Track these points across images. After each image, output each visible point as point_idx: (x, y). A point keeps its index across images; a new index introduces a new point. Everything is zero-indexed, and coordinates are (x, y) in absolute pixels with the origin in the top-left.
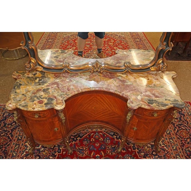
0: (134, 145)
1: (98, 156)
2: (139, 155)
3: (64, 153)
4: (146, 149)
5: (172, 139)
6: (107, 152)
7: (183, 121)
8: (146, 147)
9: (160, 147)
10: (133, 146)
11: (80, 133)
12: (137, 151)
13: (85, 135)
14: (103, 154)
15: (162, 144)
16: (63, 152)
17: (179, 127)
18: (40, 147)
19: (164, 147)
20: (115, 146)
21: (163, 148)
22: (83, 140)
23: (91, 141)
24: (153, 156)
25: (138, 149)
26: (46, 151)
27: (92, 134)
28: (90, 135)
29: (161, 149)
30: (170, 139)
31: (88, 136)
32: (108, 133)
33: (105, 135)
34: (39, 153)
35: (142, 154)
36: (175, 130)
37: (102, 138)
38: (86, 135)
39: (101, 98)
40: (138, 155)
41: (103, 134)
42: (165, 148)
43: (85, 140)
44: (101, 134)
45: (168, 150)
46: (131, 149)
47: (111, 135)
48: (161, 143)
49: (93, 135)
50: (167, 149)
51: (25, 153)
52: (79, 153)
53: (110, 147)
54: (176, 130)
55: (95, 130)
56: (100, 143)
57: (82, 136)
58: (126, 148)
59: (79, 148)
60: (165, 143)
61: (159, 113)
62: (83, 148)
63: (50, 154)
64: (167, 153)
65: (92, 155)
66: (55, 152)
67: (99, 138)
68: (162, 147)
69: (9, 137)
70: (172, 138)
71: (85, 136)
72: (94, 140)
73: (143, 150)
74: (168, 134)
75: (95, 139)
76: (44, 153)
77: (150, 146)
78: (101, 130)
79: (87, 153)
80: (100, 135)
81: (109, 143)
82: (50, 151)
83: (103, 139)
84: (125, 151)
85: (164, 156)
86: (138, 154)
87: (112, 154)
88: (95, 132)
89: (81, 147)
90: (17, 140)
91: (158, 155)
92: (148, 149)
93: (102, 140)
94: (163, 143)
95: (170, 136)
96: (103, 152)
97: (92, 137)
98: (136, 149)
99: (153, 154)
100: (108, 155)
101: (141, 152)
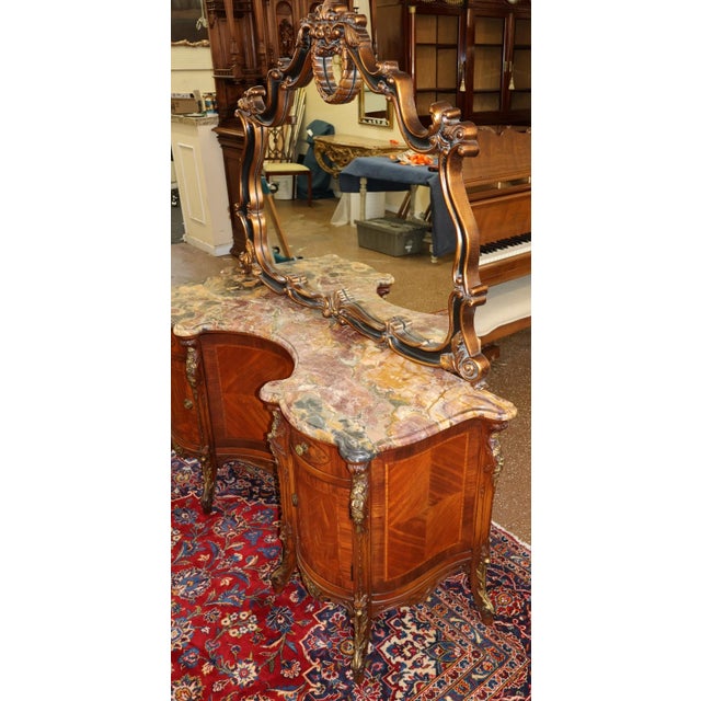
0: (336, 610)
2: (310, 637)
4: (346, 645)
6: (264, 568)
9: (389, 679)
10: (331, 608)
12: (319, 627)
14: (250, 564)
15: (405, 682)
19: (401, 689)
21: (393, 689)
24: (334, 675)
25: (330, 625)
26: (186, 476)
29: (384, 686)
30: (450, 693)
35: (320, 643)
40: (306, 637)
42: (399, 695)
46: (315, 610)
48: (405, 675)
52: (220, 523)
59: (234, 516)
60: (419, 685)
65: (233, 546)
68: (397, 685)
73: (338, 640)
84: (295, 601)
86: (309, 633)
87: (265, 579)
89: (239, 517)
94: (414, 681)
95: (465, 690)
96: (258, 561)
98: (325, 622)
99: (342, 671)
100: (254, 574)
101: (325, 638)
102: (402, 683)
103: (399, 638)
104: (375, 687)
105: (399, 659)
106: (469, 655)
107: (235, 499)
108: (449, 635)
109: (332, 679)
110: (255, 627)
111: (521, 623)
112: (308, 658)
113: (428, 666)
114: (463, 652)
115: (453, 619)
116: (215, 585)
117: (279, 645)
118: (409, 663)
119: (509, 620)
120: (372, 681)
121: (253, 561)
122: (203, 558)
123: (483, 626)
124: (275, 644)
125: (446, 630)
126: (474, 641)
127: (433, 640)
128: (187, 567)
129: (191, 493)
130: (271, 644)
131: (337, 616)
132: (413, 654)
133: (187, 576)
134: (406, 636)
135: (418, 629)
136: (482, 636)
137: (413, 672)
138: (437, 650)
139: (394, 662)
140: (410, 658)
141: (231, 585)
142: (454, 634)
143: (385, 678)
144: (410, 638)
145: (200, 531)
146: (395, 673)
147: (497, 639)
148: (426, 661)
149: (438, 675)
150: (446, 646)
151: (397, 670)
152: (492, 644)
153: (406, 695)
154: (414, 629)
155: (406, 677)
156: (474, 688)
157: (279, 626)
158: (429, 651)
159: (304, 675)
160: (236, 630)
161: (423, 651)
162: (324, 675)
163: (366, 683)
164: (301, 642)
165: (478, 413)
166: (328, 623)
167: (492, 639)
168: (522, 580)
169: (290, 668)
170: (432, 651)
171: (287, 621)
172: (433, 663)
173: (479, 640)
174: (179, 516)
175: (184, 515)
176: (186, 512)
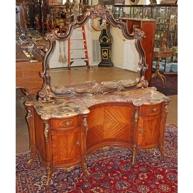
2: (151, 165)
3: (81, 181)
5: (171, 149)
7: (174, 137)
8: (154, 160)
13: (93, 164)
14: (119, 172)
16: (79, 181)
17: (173, 142)
20: (127, 165)
22: (94, 168)
23: (102, 166)
24: (163, 164)
25: (147, 162)
27: (100, 162)
28: (99, 163)
30: (170, 150)
32: (115, 158)
33: (113, 160)
34: (55, 187)
35: (153, 164)
36: (170, 144)
39: (109, 111)
42: (169, 156)
43: (96, 167)
44: (109, 160)
45: (172, 157)
46: (142, 163)
47: (118, 158)
49: (102, 162)
51: (38, 192)
52: (96, 178)
53: (123, 166)
54: (172, 143)
55: (101, 158)
56: (112, 166)
57: (91, 166)
59: (94, 174)
62: (97, 173)
63: (66, 185)
64: (173, 159)
66: (71, 183)
67: (109, 163)
74: (167, 147)
75: (105, 164)
76: (60, 186)
77: (157, 158)
78: (107, 158)
79: (104, 175)
81: (120, 164)
82: (65, 183)
84: (138, 166)
85: (171, 161)
87: (127, 170)
88: (102, 160)
91: (166, 162)
92: (156, 160)
93: (112, 164)
95: (169, 148)
97: (101, 164)
101: (151, 163)
110: (145, 174)
112: (157, 166)
116: (126, 180)
122: (112, 182)
129: (74, 184)
130: (151, 171)
131: (145, 160)
132: (159, 152)
133: (119, 186)
139: (160, 155)
141: (127, 177)
145: (97, 182)
159: (162, 168)
160: (145, 177)
164: (152, 167)
169: (160, 170)
171: (144, 168)
174: (85, 187)
175: (86, 186)
176: (85, 185)
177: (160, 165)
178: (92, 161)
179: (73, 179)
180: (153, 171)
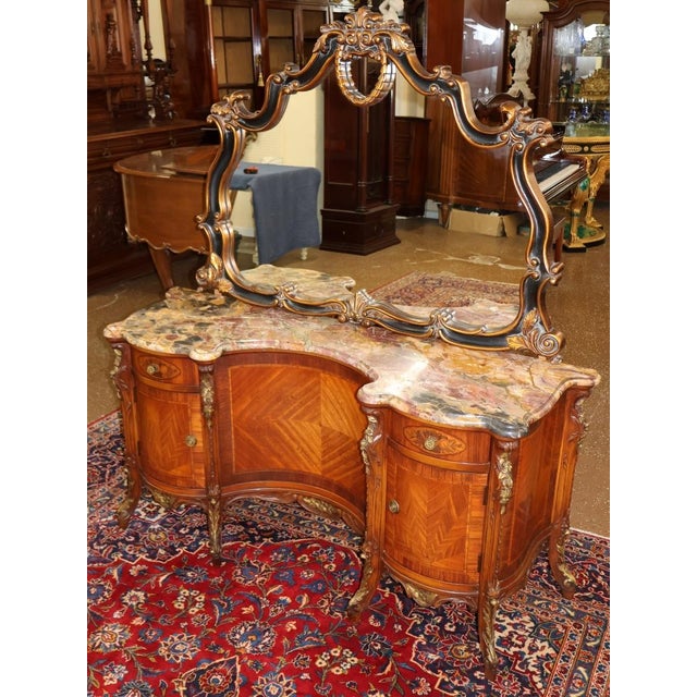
0: (424, 623)
1: (284, 601)
2: (417, 654)
3: (203, 555)
4: (457, 651)
5: (589, 666)
6: (322, 603)
8: (463, 648)
9: (517, 668)
10: (419, 623)
11: (282, 531)
12: (420, 643)
13: (293, 538)
14: (304, 603)
15: (534, 666)
16: (200, 552)
18: (153, 520)
19: (534, 673)
21: (528, 675)
22: (278, 548)
23: (299, 559)
24: (465, 680)
25: (428, 638)
26: (161, 535)
27: (315, 545)
28: (308, 545)
29: (518, 675)
30: (579, 664)
31: (298, 546)
33: (352, 563)
34: (143, 532)
35: (431, 656)
37: (334, 565)
38: (294, 541)
41: (347, 557)
42: (536, 679)
43: (284, 550)
44: (343, 554)
45: (539, 690)
46: (405, 627)
48: (530, 661)
49: (317, 549)
50: (540, 685)
51: (110, 518)
52: (239, 572)
53: (340, 595)
55: (332, 538)
56: (318, 575)
57: (282, 539)
58: (391, 619)
59: (249, 562)
60: (547, 665)
61: (444, 443)
62: (261, 565)
63: (165, 543)
65: (271, 591)
66: (182, 545)
67: (326, 563)
68: (528, 671)
69: (103, 474)
70: (592, 664)
71: (289, 541)
72: (307, 560)
73: (446, 649)
74: (586, 648)
75: (312, 559)
76: (153, 537)
78: (350, 547)
79: (262, 581)
80: (338, 556)
81: (346, 585)
82: (171, 538)
83: (336, 568)
84: (378, 625)
86: (414, 650)
87: (331, 613)
88: (326, 545)
89: (256, 562)
90: (117, 486)
91: (488, 686)
92: (467, 654)
93: (333, 570)
94: (542, 663)
95: (589, 657)
96: (310, 597)
97: (309, 552)
98: (422, 636)
99: (470, 674)
100: (317, 611)
101: (432, 650)
102: (531, 669)
103: (500, 631)
104: (510, 678)
105: (513, 649)
106: (572, 628)
107: (238, 545)
108: (543, 616)
109: (465, 684)
110: (356, 660)
111: (596, 590)
112: (429, 672)
113: (543, 647)
114: (564, 627)
115: (536, 602)
116: (281, 633)
117: (392, 667)
118: (525, 650)
119: (585, 590)
120: (504, 674)
121: (305, 600)
122: (247, 610)
123: (567, 601)
124: (388, 669)
125: (538, 612)
126: (568, 615)
127: (532, 624)
128: (235, 623)
129: (182, 550)
130: (384, 670)
131: (429, 627)
132: (524, 641)
133: (242, 632)
134: (504, 628)
135: (512, 619)
136: (572, 610)
137: (534, 655)
138: (542, 631)
139: (511, 653)
140: (523, 646)
141: (300, 629)
142: (547, 615)
143: (514, 669)
144: (510, 629)
145: (222, 586)
146: (519, 662)
147: (586, 608)
148: (539, 644)
149: (558, 653)
150: (547, 626)
151: (521, 659)
152: (585, 614)
153: (542, 676)
154: (508, 620)
155: (532, 662)
156: (596, 654)
157: (379, 651)
158: (535, 634)
159: (436, 687)
160: (337, 668)
161: (529, 636)
162: (456, 682)
163: (500, 679)
164: (412, 660)
165: (572, 382)
166: (425, 636)
167: (582, 610)
168: (573, 554)
169: (418, 686)
170: (538, 634)
171: (383, 645)
172: (546, 644)
173: (572, 614)
174: (185, 576)
175: (189, 574)
176: (191, 570)
177: (449, 675)
178: (302, 531)
179: (197, 541)
180: (390, 674)
